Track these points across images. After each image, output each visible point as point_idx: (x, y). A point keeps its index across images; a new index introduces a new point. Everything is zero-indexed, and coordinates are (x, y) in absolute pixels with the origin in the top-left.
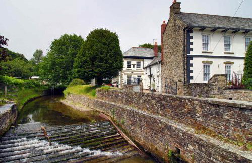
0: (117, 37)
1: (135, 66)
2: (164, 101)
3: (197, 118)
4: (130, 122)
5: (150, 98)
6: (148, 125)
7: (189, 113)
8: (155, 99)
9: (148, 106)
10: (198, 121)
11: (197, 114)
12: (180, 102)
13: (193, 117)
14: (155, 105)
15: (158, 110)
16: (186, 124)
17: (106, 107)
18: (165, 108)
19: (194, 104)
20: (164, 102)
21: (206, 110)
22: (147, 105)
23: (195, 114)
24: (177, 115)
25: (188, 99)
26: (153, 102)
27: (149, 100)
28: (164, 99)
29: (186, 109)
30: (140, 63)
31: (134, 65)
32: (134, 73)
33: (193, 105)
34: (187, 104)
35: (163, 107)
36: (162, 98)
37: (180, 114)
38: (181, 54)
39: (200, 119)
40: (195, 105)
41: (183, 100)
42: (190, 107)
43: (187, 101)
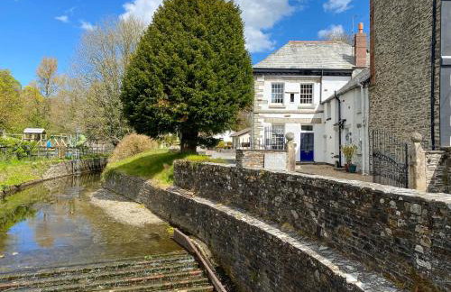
0: (237, 11)
1: (297, 97)
2: (336, 200)
3: (418, 261)
4: (248, 262)
5: (301, 192)
6: (289, 271)
7: (397, 241)
8: (312, 195)
9: (296, 216)
10: (423, 268)
11: (419, 248)
12: (375, 207)
13: (407, 255)
14: (313, 214)
15: (319, 229)
16: (388, 277)
17: (193, 216)
18: (336, 224)
19: (409, 214)
20: (336, 205)
21: (441, 234)
22: (294, 213)
23: (412, 246)
24: (367, 248)
25: (395, 197)
26: (309, 202)
27: (298, 196)
28: (336, 197)
29: (389, 231)
30: (311, 86)
31: (292, 95)
32: (293, 116)
33: (409, 216)
34: (393, 212)
35: (333, 219)
36: (330, 192)
37: (374, 242)
38: (424, 57)
39: (427, 265)
40: (413, 218)
41: (382, 201)
42: (401, 223)
43: (392, 203)
